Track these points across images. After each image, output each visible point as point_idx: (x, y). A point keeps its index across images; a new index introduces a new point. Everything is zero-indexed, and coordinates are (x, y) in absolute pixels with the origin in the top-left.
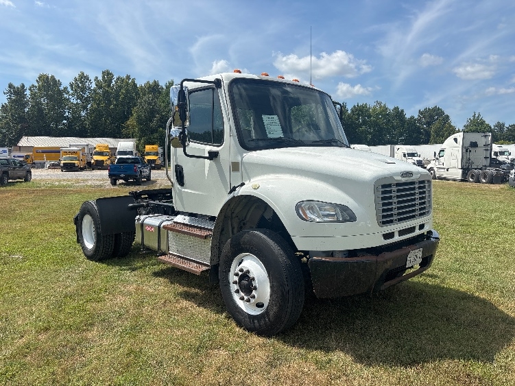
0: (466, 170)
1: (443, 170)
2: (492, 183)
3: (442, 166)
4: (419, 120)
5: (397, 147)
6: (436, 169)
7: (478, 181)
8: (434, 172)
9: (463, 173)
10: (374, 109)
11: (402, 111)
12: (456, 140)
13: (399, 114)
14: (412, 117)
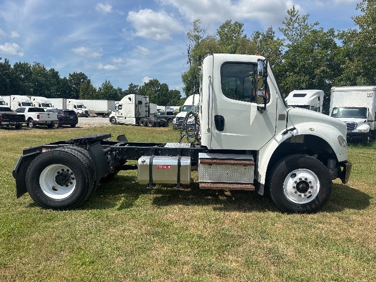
0: (138, 119)
1: (121, 118)
2: (155, 126)
3: (121, 116)
4: (70, 81)
5: (68, 100)
6: (116, 118)
7: (146, 125)
8: (115, 119)
9: (136, 120)
10: (34, 69)
11: (57, 73)
12: (130, 99)
13: (55, 74)
14: (65, 78)
